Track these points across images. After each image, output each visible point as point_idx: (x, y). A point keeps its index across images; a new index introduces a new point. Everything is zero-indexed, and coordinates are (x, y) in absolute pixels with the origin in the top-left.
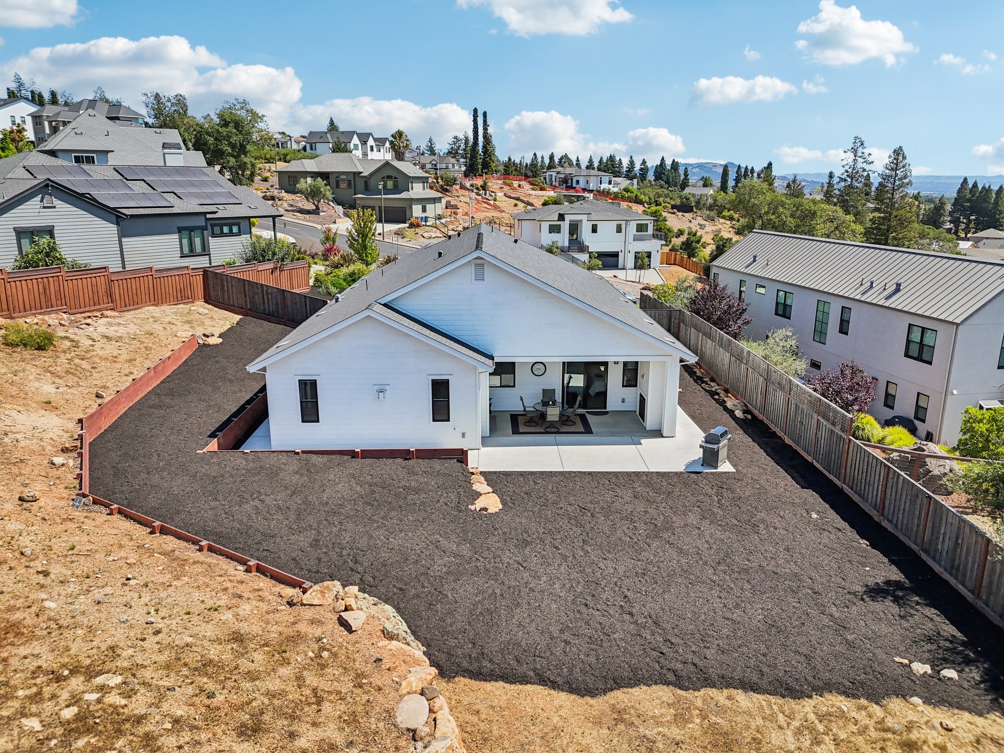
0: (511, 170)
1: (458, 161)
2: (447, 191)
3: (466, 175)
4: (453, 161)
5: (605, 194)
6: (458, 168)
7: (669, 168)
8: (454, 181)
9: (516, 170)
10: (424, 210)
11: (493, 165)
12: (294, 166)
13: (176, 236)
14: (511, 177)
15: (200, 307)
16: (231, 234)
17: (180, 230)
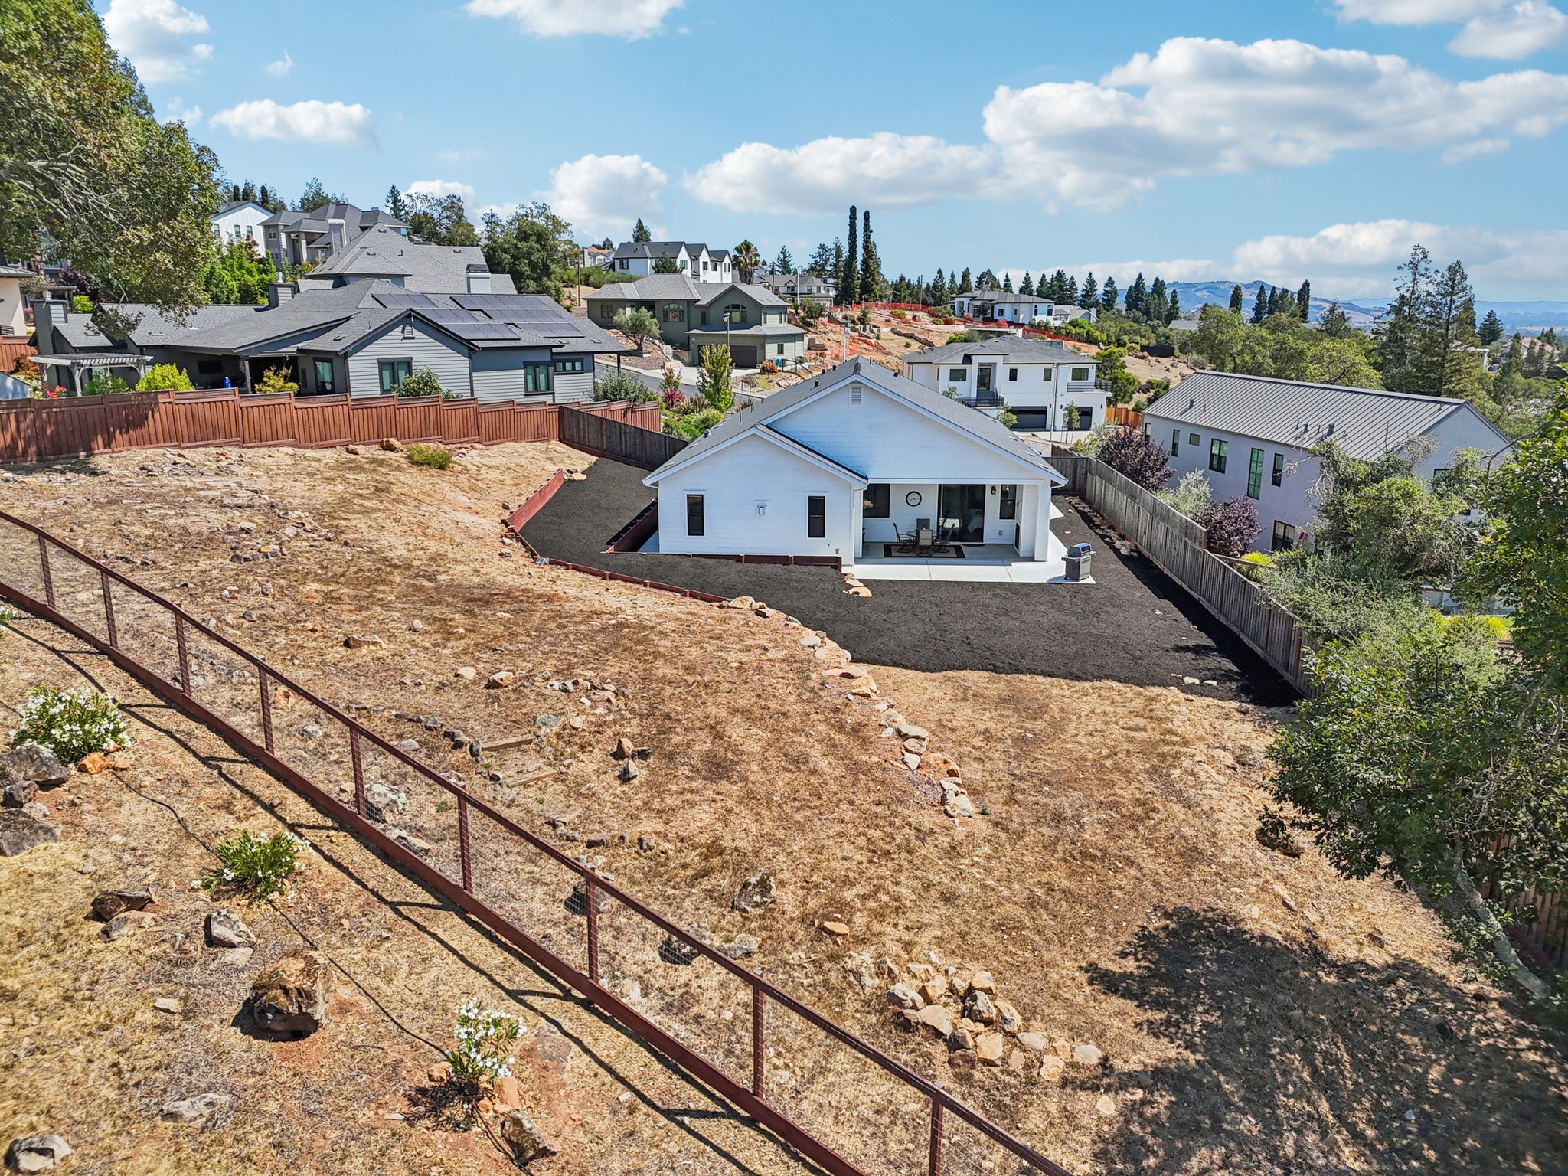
0: (904, 294)
1: (825, 282)
2: (811, 325)
3: (837, 302)
4: (818, 281)
5: (1042, 329)
6: (825, 293)
7: (1149, 290)
8: (820, 311)
9: (911, 295)
10: (781, 351)
11: (877, 288)
12: (607, 292)
13: (522, 372)
14: (903, 305)
15: (555, 445)
16: (574, 372)
17: (526, 365)
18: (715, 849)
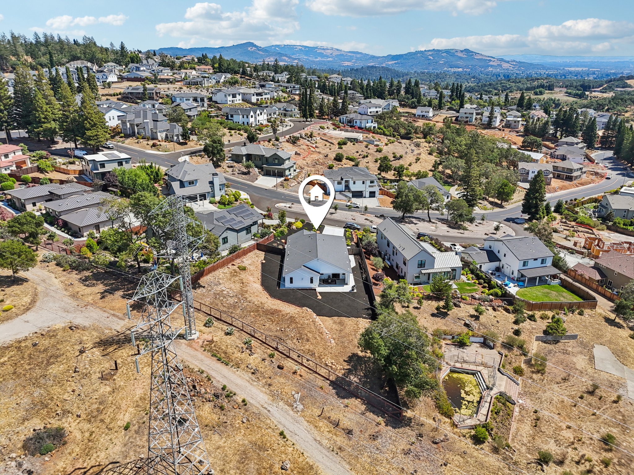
2: (295, 143)
13: (246, 231)
15: (256, 251)
18: (309, 350)
